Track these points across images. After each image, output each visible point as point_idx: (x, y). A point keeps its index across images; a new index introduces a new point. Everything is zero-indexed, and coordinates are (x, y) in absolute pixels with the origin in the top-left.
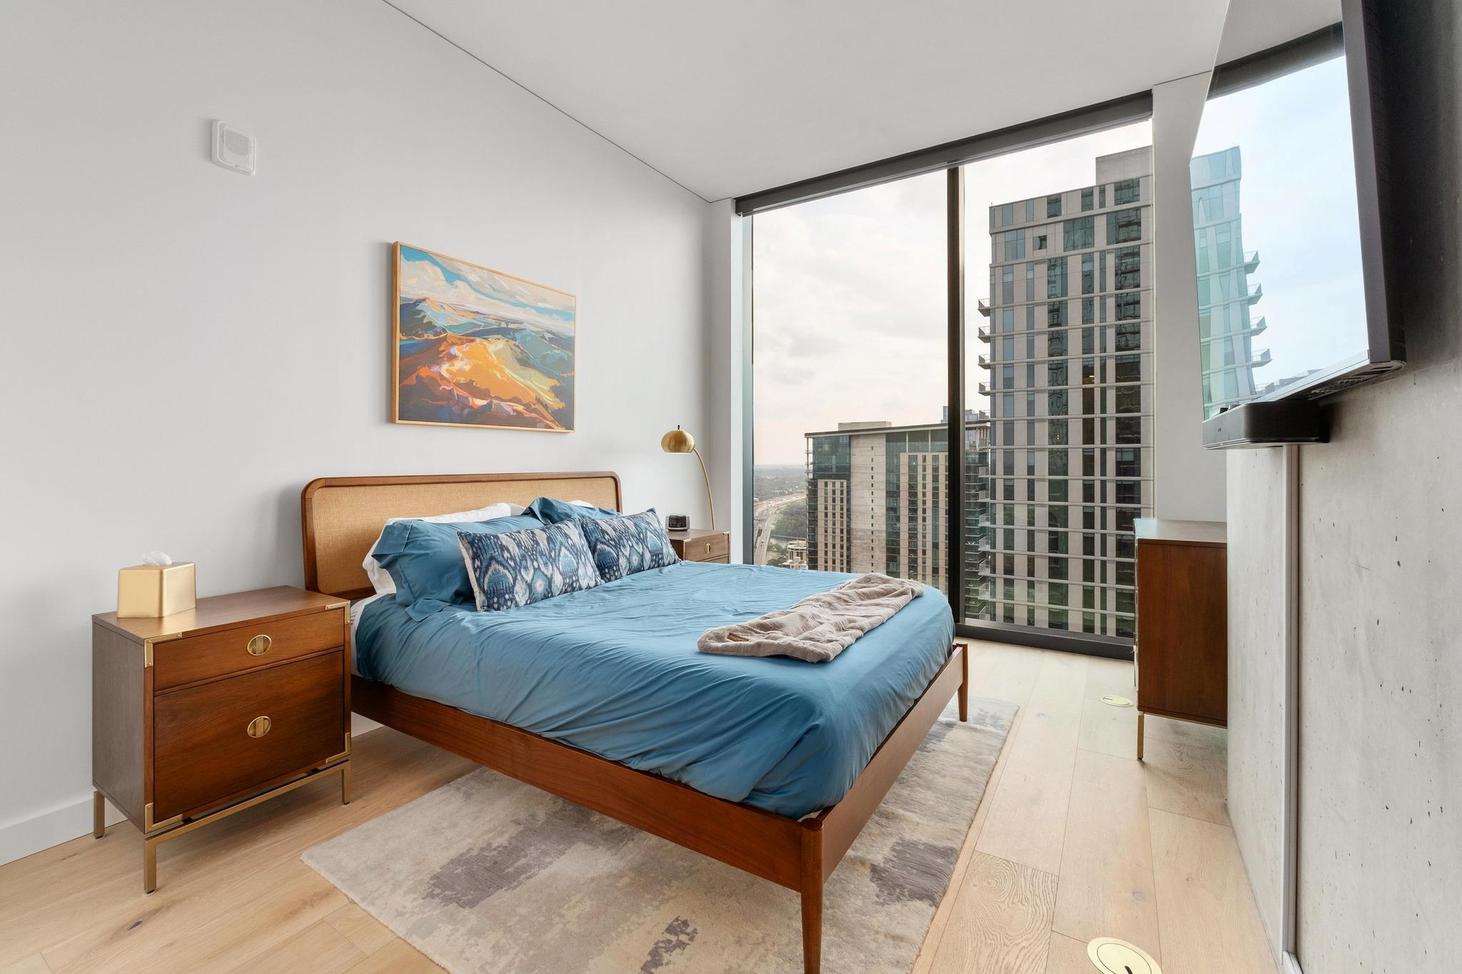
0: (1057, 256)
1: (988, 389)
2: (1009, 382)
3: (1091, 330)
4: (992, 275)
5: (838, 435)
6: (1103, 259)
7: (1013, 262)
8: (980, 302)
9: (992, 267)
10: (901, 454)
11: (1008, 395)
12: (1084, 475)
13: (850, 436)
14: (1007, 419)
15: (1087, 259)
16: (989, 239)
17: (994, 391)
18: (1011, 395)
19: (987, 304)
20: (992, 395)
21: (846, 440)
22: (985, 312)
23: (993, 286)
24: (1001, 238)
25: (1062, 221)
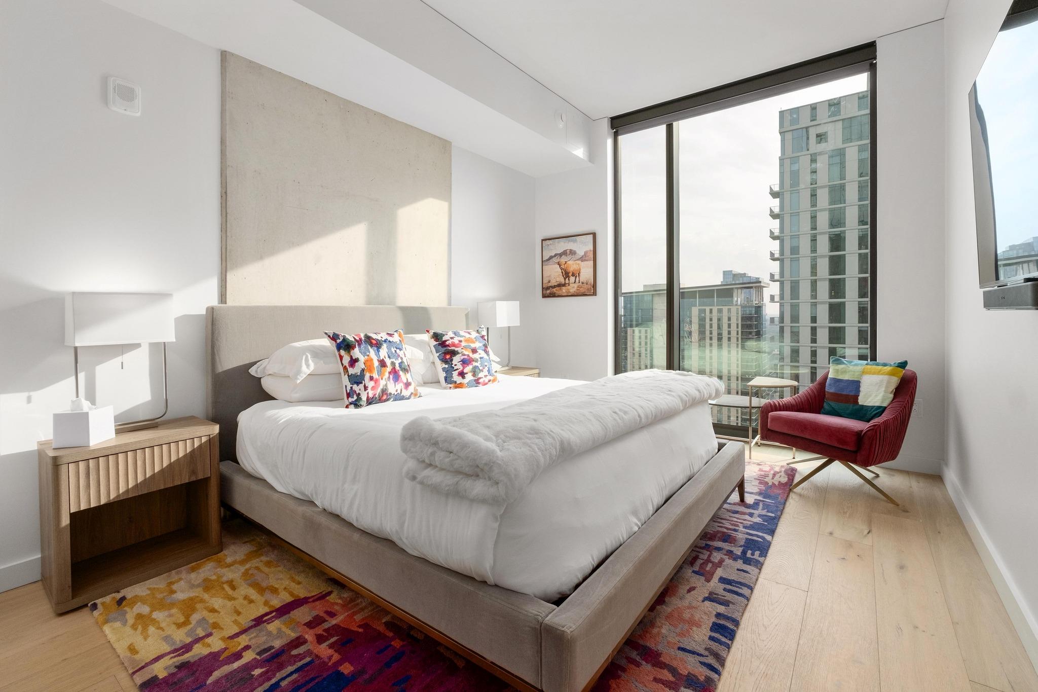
0: (836, 148)
1: (777, 256)
2: (795, 250)
3: (865, 206)
4: (782, 165)
5: (643, 294)
7: (799, 154)
8: (771, 188)
9: (781, 159)
10: (693, 308)
11: (795, 260)
12: (859, 322)
13: (653, 295)
14: (793, 279)
15: (862, 147)
16: (779, 137)
17: (782, 257)
18: (797, 260)
19: (776, 188)
20: (781, 260)
21: (649, 298)
22: (775, 195)
23: (782, 174)
24: (789, 136)
25: (841, 120)
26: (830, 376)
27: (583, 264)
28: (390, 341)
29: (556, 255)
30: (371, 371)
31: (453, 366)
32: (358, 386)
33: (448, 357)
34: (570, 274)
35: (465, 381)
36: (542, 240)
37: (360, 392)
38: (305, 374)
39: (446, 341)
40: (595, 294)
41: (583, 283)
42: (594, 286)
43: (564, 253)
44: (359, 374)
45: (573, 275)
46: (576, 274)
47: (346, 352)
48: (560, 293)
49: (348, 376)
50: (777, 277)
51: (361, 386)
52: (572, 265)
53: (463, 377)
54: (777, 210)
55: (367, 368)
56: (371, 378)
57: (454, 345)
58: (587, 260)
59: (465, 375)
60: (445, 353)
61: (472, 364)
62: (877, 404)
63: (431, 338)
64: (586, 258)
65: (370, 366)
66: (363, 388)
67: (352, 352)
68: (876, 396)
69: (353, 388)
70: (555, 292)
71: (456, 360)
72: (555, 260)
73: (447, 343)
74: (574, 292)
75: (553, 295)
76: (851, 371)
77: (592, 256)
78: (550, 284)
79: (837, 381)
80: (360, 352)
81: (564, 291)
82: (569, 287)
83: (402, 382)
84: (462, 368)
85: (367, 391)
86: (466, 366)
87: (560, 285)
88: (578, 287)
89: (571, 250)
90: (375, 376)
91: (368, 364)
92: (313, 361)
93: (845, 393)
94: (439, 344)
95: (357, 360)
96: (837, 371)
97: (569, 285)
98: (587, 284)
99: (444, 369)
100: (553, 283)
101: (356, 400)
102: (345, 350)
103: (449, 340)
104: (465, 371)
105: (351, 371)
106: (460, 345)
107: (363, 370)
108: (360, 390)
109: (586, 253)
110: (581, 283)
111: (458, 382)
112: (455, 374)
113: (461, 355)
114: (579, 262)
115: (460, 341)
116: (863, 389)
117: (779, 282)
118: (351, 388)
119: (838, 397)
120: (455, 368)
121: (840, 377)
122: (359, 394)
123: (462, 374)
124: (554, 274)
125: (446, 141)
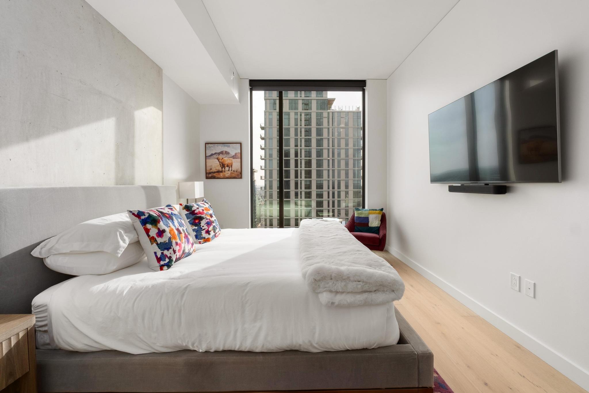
0: (287, 111)
1: (263, 158)
2: (271, 156)
3: (297, 139)
4: (265, 115)
6: (301, 115)
7: (272, 111)
8: (260, 125)
9: (265, 112)
11: (271, 160)
12: (295, 189)
14: (270, 169)
15: (296, 114)
16: (264, 101)
18: (272, 160)
19: (263, 125)
20: (265, 160)
22: (262, 128)
23: (265, 119)
24: (268, 101)
25: (288, 99)
26: (356, 215)
27: (234, 160)
28: (174, 214)
29: (215, 153)
30: (175, 238)
31: (201, 227)
32: (168, 251)
33: (197, 221)
34: (226, 166)
35: (211, 236)
36: (206, 144)
37: (171, 255)
38: (124, 248)
39: (195, 210)
40: (241, 178)
41: (234, 171)
42: (241, 173)
43: (222, 153)
44: (167, 242)
45: (228, 166)
46: (230, 166)
47: (153, 226)
48: (219, 176)
49: (157, 244)
50: (263, 168)
51: (171, 251)
52: (227, 160)
53: (209, 234)
54: (263, 136)
55: (172, 236)
56: (177, 244)
57: (200, 213)
58: (237, 158)
59: (210, 233)
60: (195, 219)
61: (212, 225)
62: (376, 226)
63: (183, 209)
64: (236, 157)
65: (173, 234)
66: (172, 252)
67: (159, 225)
68: (376, 223)
69: (164, 253)
70: (215, 175)
71: (203, 223)
72: (215, 156)
73: (196, 212)
74: (228, 176)
75: (214, 178)
76: (365, 213)
77: (240, 156)
78: (211, 171)
79: (359, 218)
80: (164, 224)
81: (221, 175)
82: (225, 173)
83: (191, 243)
84: (207, 228)
85: (176, 254)
86: (209, 226)
87: (219, 172)
88: (231, 173)
89: (226, 152)
90: (179, 241)
91: (172, 233)
92: (126, 236)
93: (363, 222)
94: (190, 213)
95: (164, 231)
96: (358, 214)
97: (225, 172)
98: (237, 172)
99: (194, 230)
100: (214, 170)
101: (168, 262)
102: (152, 224)
103: (196, 210)
104: (210, 230)
105: (160, 240)
106: (204, 212)
107: (170, 238)
108: (170, 253)
109: (236, 154)
110: (233, 171)
111: (206, 238)
112: (203, 232)
113: (205, 219)
114: (232, 159)
115: (203, 210)
116: (370, 220)
117: (264, 170)
118: (162, 253)
119: (360, 224)
120: (203, 228)
121: (360, 216)
122: (170, 257)
123: (208, 232)
124: (214, 164)
125: (160, 68)
